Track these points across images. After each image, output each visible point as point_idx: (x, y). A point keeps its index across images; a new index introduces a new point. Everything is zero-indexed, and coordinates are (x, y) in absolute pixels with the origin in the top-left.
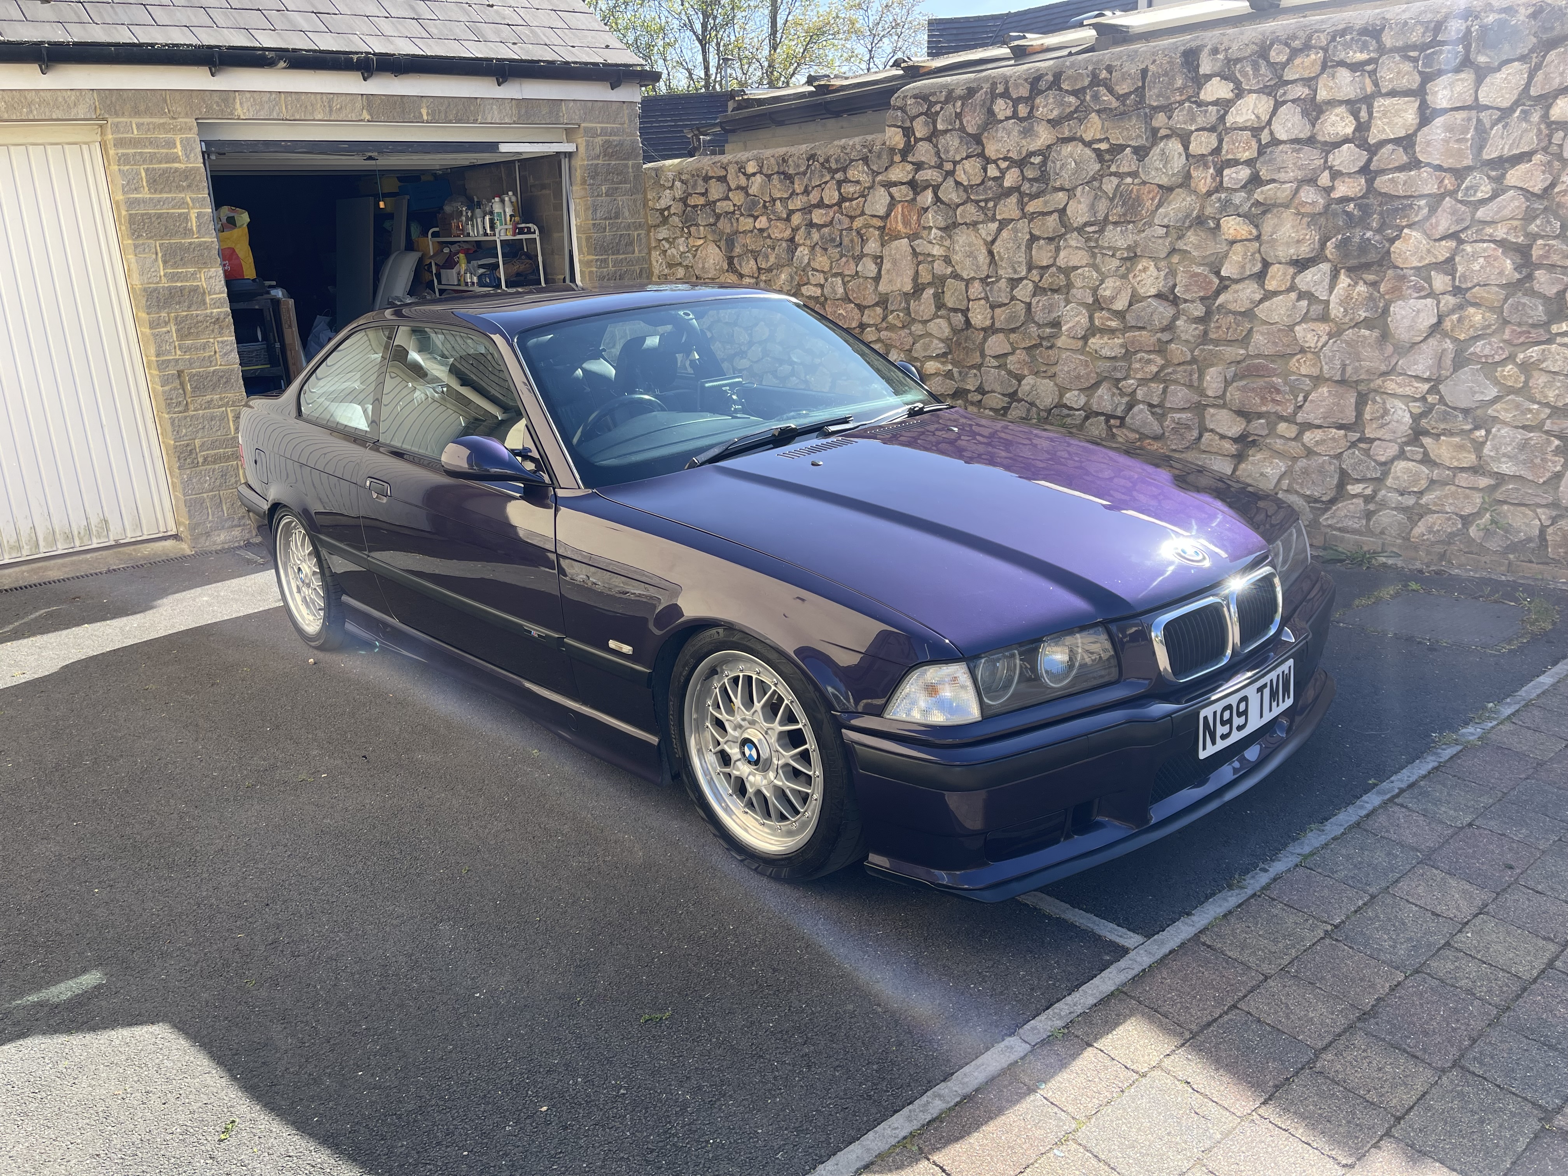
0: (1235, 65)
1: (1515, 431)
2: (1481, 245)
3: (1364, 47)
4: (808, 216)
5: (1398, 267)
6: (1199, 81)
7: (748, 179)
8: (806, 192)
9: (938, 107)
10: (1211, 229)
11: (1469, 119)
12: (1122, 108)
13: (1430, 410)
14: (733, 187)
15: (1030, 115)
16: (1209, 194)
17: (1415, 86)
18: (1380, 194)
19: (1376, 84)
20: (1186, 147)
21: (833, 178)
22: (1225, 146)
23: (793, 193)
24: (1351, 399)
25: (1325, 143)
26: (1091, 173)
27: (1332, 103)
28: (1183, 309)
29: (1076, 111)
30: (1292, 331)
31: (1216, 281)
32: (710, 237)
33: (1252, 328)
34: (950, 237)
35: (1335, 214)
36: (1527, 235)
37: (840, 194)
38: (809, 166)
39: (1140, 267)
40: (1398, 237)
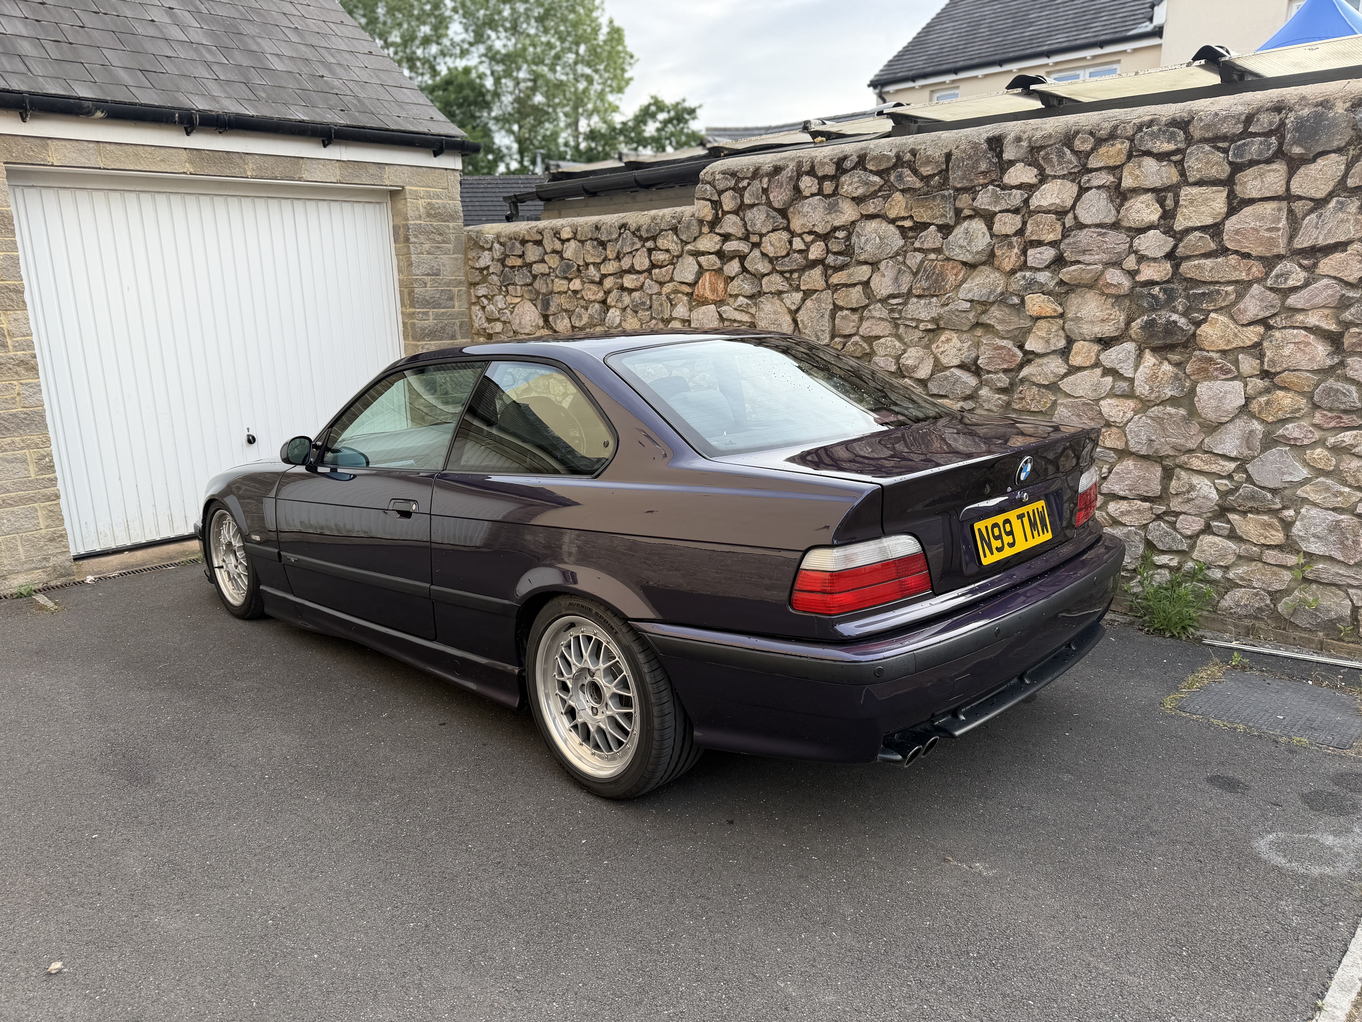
0: (1038, 152)
1: (1325, 512)
2: (1291, 331)
3: (1172, 138)
4: (620, 281)
5: (1204, 350)
6: (1004, 166)
7: (563, 244)
8: (618, 258)
9: (745, 183)
10: (1014, 305)
11: (1280, 210)
12: (926, 189)
13: (1237, 489)
14: (549, 250)
15: (835, 193)
16: (1013, 272)
17: (1224, 176)
18: (1186, 279)
19: (1183, 174)
20: (990, 228)
21: (643, 246)
22: (1029, 228)
23: (606, 259)
24: (1158, 472)
25: (1129, 229)
26: (895, 249)
27: (1137, 191)
28: (986, 380)
29: (880, 190)
30: (1097, 405)
31: (1020, 354)
32: (526, 296)
33: (1056, 401)
34: (756, 304)
35: (1141, 296)
36: (1339, 323)
37: (651, 261)
38: (620, 234)
39: (943, 338)
40: (1205, 321)
